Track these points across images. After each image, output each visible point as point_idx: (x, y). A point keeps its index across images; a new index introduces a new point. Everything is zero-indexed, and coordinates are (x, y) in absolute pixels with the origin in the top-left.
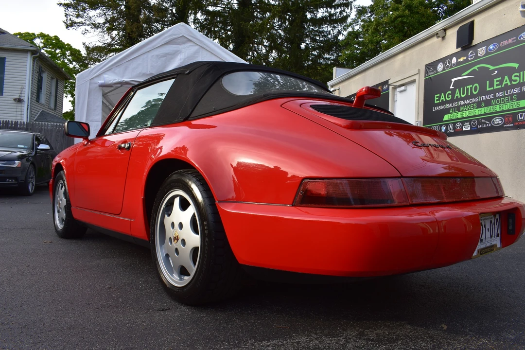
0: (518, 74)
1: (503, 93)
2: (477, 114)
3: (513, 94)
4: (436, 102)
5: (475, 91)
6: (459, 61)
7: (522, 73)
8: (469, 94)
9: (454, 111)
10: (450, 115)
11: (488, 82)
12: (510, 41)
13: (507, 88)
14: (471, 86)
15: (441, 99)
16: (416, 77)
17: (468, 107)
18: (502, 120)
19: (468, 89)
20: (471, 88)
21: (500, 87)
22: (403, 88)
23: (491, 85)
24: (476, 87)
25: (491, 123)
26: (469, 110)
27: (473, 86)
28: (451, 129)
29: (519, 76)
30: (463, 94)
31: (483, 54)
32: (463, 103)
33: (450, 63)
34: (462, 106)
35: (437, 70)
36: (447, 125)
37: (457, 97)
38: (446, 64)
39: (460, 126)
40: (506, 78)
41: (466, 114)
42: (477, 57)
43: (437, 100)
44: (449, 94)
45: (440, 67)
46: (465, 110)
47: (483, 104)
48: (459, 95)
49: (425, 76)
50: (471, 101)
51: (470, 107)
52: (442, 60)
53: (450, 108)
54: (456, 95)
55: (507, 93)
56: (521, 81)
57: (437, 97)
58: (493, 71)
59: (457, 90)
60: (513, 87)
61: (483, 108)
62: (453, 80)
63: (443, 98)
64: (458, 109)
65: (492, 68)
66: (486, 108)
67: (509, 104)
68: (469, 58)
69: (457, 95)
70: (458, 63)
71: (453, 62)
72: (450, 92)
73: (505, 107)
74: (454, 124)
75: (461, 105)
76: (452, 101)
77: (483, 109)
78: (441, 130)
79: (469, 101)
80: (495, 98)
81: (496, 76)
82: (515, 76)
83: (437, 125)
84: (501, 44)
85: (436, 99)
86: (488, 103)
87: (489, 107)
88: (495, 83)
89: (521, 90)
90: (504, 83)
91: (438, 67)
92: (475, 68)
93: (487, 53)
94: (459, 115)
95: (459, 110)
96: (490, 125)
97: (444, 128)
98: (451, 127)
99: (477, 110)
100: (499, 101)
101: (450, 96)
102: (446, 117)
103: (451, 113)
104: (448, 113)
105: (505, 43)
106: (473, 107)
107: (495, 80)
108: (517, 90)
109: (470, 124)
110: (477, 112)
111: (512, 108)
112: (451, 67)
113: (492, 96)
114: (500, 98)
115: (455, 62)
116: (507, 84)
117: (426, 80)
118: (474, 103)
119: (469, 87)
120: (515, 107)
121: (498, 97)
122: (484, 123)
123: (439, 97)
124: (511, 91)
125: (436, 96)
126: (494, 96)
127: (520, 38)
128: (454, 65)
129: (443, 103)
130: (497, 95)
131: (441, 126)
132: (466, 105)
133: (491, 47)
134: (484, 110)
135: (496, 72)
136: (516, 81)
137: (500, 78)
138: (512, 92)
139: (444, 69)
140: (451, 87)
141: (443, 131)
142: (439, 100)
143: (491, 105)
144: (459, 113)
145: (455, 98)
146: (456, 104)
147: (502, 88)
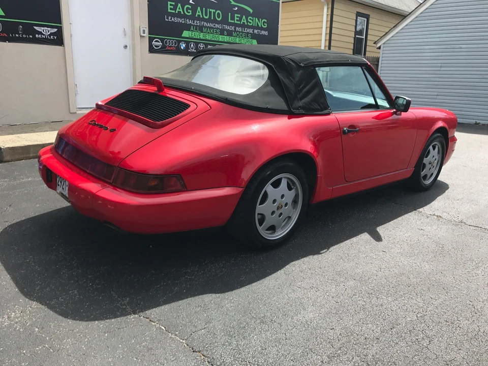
0: (252, 18)
1: (242, 29)
2: (220, 40)
3: (248, 33)
4: (169, 11)
5: (219, 17)
8: (212, 18)
9: (196, 30)
10: (190, 32)
11: (230, 14)
13: (243, 26)
14: (214, 11)
15: (178, 10)
17: (211, 31)
19: (210, 12)
20: (214, 13)
21: (239, 22)
23: (233, 18)
24: (218, 13)
26: (212, 34)
27: (216, 11)
28: (192, 48)
29: (253, 20)
30: (206, 15)
32: (206, 24)
34: (206, 27)
36: (187, 43)
37: (199, 15)
39: (203, 47)
40: (244, 17)
41: (209, 37)
43: (171, 9)
44: (188, 9)
46: (209, 33)
47: (225, 33)
50: (214, 26)
51: (213, 31)
53: (190, 25)
54: (197, 13)
57: (171, 5)
58: (235, 6)
59: (199, 8)
60: (249, 27)
63: (180, 10)
64: (201, 29)
65: (233, 3)
66: (228, 37)
69: (199, 13)
72: (190, 7)
74: (197, 44)
76: (193, 17)
77: (225, 37)
78: (179, 46)
79: (212, 25)
80: (235, 31)
81: (237, 12)
82: (250, 19)
83: (174, 40)
85: (169, 7)
86: (230, 34)
88: (236, 18)
89: (253, 31)
90: (243, 21)
94: (202, 36)
95: (201, 31)
97: (183, 46)
98: (192, 45)
99: (221, 36)
100: (239, 34)
101: (190, 11)
102: (186, 34)
103: (192, 31)
104: (189, 30)
106: (217, 32)
107: (236, 15)
108: (251, 31)
110: (221, 38)
111: (247, 43)
113: (233, 28)
114: (239, 32)
116: (244, 23)
118: (217, 28)
119: (213, 11)
120: (250, 44)
121: (238, 31)
123: (175, 8)
124: (247, 30)
125: (169, 3)
126: (235, 29)
129: (179, 15)
130: (237, 29)
131: (179, 42)
132: (210, 28)
134: (226, 39)
135: (237, 9)
136: (250, 23)
137: (239, 16)
140: (191, 2)
141: (182, 48)
143: (232, 36)
144: (202, 34)
145: (196, 16)
146: (197, 23)
147: (240, 24)
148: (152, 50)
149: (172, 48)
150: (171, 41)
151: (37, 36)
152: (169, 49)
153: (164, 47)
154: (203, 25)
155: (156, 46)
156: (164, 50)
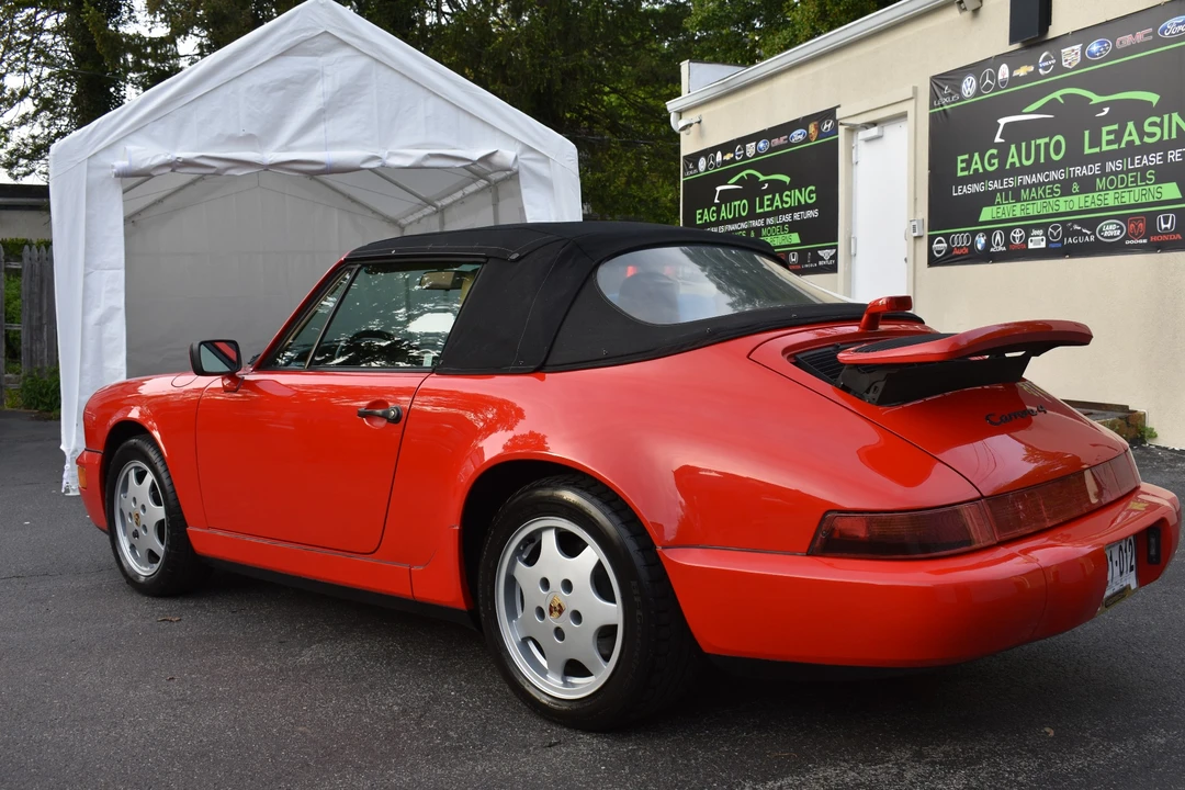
0: (1158, 120)
1: (1122, 164)
2: (1062, 209)
3: (1146, 168)
4: (960, 174)
5: (1057, 153)
6: (1016, 73)
7: (1166, 117)
8: (1042, 161)
9: (1007, 199)
10: (995, 208)
11: (1087, 133)
12: (1140, 36)
13: (1131, 151)
14: (1047, 140)
15: (973, 167)
16: (908, 107)
17: (1040, 192)
18: (1121, 228)
19: (1038, 147)
20: (1047, 145)
21: (1115, 147)
22: (874, 131)
23: (1095, 142)
24: (1058, 143)
25: (1094, 234)
26: (1041, 198)
27: (1050, 140)
28: (998, 245)
29: (1161, 125)
30: (1028, 158)
31: (1074, 64)
32: (1027, 179)
33: (993, 77)
34: (1024, 187)
35: (960, 93)
36: (989, 234)
37: (1013, 164)
38: (984, 80)
39: (1021, 237)
40: (1131, 126)
41: (1034, 209)
42: (1059, 68)
43: (963, 170)
44: (992, 156)
45: (969, 86)
46: (1033, 199)
47: (1076, 187)
48: (1016, 160)
49: (932, 107)
50: (1047, 176)
51: (1044, 191)
52: (975, 69)
53: (996, 191)
54: (1010, 160)
55: (1132, 164)
56: (1166, 137)
57: (962, 161)
58: (1101, 106)
59: (1013, 148)
60: (1146, 149)
61: (1077, 196)
62: (1002, 121)
63: (976, 165)
64: (1015, 195)
65: (1096, 99)
66: (1082, 196)
67: (1136, 189)
68: (1041, 71)
69: (1013, 158)
70: (1014, 81)
71: (1000, 77)
72: (994, 151)
73: (1128, 198)
74: (1007, 231)
75: (1022, 187)
76: (1000, 174)
77: (1075, 198)
78: (973, 244)
79: (1041, 178)
80: (1104, 174)
81: (1107, 120)
82: (1151, 124)
83: (965, 232)
84: (1118, 43)
85: (960, 165)
86: (1087, 185)
87: (1091, 195)
88: (1105, 138)
89: (1164, 157)
90: (1126, 138)
91: (964, 86)
92: (1057, 95)
93: (1084, 62)
94: (1017, 210)
95: (1018, 199)
96: (1092, 238)
97: (981, 241)
98: (998, 237)
99: (1062, 199)
100: (1115, 180)
101: (996, 161)
102: (987, 214)
103: (998, 204)
104: (991, 203)
105: (1127, 40)
106: (1053, 192)
107: (1105, 130)
108: (1156, 159)
109: (1045, 234)
110: (1063, 204)
111: (1144, 201)
112: (997, 88)
113: (1096, 168)
114: (1116, 173)
115: (1007, 76)
116: (1133, 141)
117: (932, 116)
118: (1055, 182)
119: (1042, 141)
120: (1151, 200)
121: (1112, 173)
122: (1080, 233)
123: (969, 162)
124: (1141, 160)
125: (960, 158)
126: (1103, 168)
127: (1162, 33)
128: (1003, 83)
129: (977, 178)
130: (1110, 166)
131: (974, 233)
132: (1036, 185)
133: (1094, 47)
134: (1077, 202)
135: (1107, 110)
136: (1153, 135)
137: (1115, 127)
138: (1145, 161)
139: (978, 93)
140: (998, 139)
141: (979, 247)
142: (967, 168)
143: (1095, 191)
144: (1019, 205)
145: (1008, 167)
146: (1010, 182)
147: (1120, 150)
148: (933, 261)
149: (962, 251)
150: (960, 238)
151: (820, 263)
152: (958, 252)
153: (950, 250)
154: (1021, 183)
155: (939, 252)
156: (949, 258)
